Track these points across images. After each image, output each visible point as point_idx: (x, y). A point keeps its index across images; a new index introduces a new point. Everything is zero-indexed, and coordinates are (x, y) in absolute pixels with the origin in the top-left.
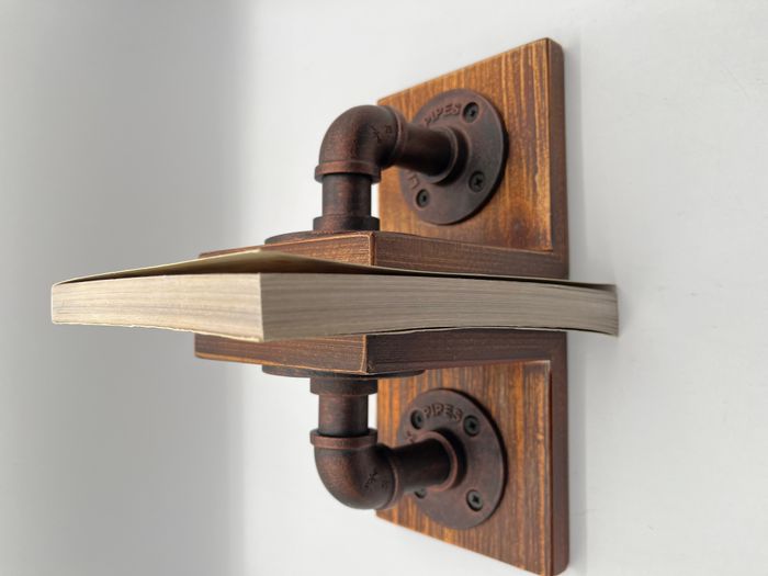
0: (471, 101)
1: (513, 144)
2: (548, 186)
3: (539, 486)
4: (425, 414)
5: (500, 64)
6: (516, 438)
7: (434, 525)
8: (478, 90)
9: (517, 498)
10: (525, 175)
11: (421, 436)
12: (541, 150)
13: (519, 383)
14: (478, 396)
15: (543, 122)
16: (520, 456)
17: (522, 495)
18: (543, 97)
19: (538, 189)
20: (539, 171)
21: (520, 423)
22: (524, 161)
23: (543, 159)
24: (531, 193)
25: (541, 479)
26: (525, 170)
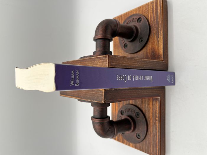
0: (140, 17)
1: (152, 29)
2: (162, 41)
3: (157, 133)
4: (125, 111)
5: (148, 5)
6: (150, 119)
7: (127, 142)
8: (142, 14)
9: (150, 136)
10: (155, 38)
11: (123, 117)
12: (160, 31)
13: (151, 103)
14: (140, 106)
15: (161, 22)
16: (151, 124)
17: (152, 135)
18: (161, 15)
19: (159, 42)
20: (160, 37)
21: (151, 115)
22: (155, 34)
23: (161, 33)
24: (157, 44)
25: (157, 131)
26: (155, 37)
